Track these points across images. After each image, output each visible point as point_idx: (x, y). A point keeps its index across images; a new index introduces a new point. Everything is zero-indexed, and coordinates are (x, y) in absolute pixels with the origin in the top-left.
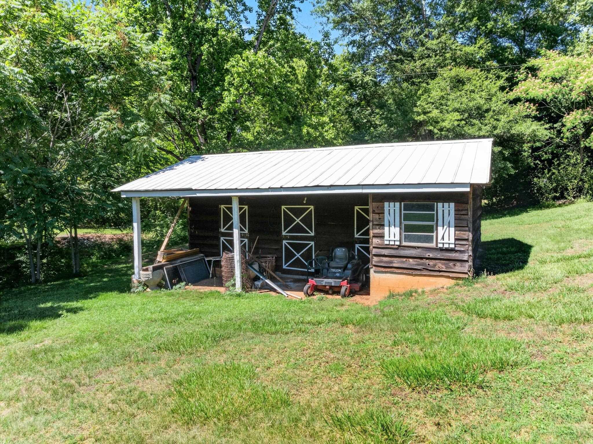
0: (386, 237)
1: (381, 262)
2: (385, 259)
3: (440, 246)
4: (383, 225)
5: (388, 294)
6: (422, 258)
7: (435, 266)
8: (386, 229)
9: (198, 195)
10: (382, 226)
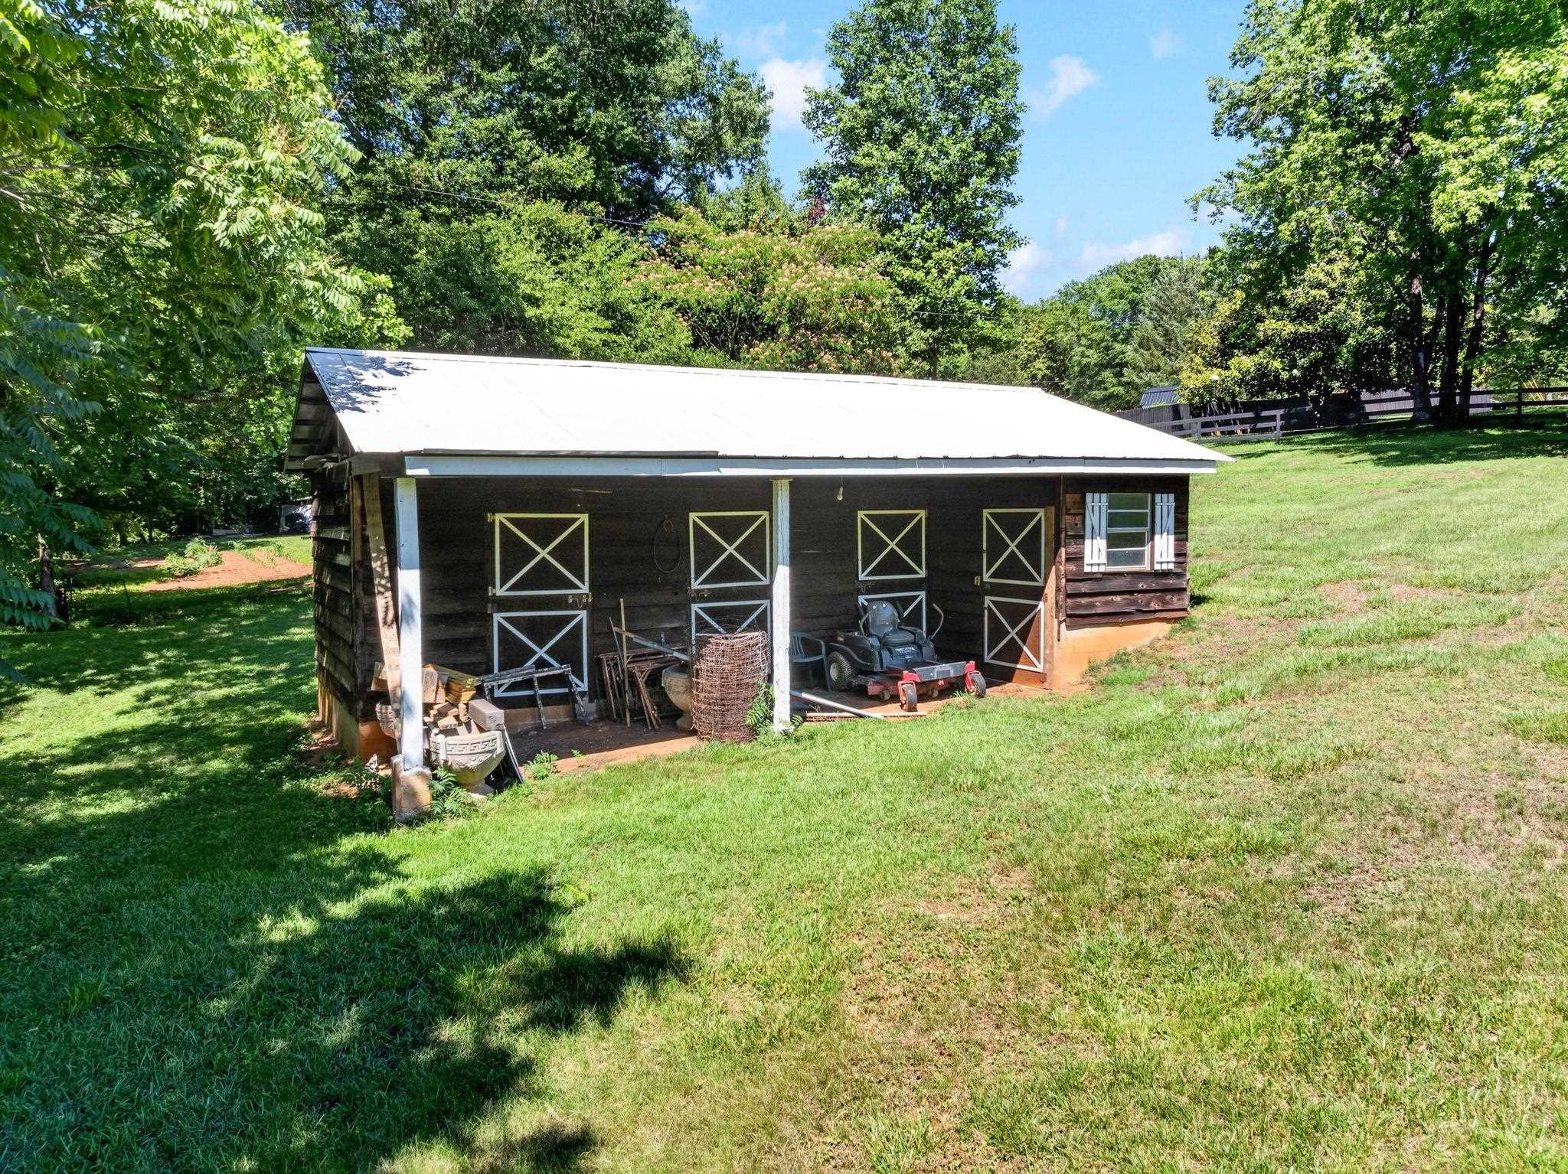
0: (1087, 560)
1: (1080, 606)
2: (1084, 601)
3: (1157, 567)
4: (1083, 537)
5: (1086, 667)
6: (1131, 593)
7: (1148, 604)
8: (1088, 542)
9: (727, 472)
10: (1081, 537)
